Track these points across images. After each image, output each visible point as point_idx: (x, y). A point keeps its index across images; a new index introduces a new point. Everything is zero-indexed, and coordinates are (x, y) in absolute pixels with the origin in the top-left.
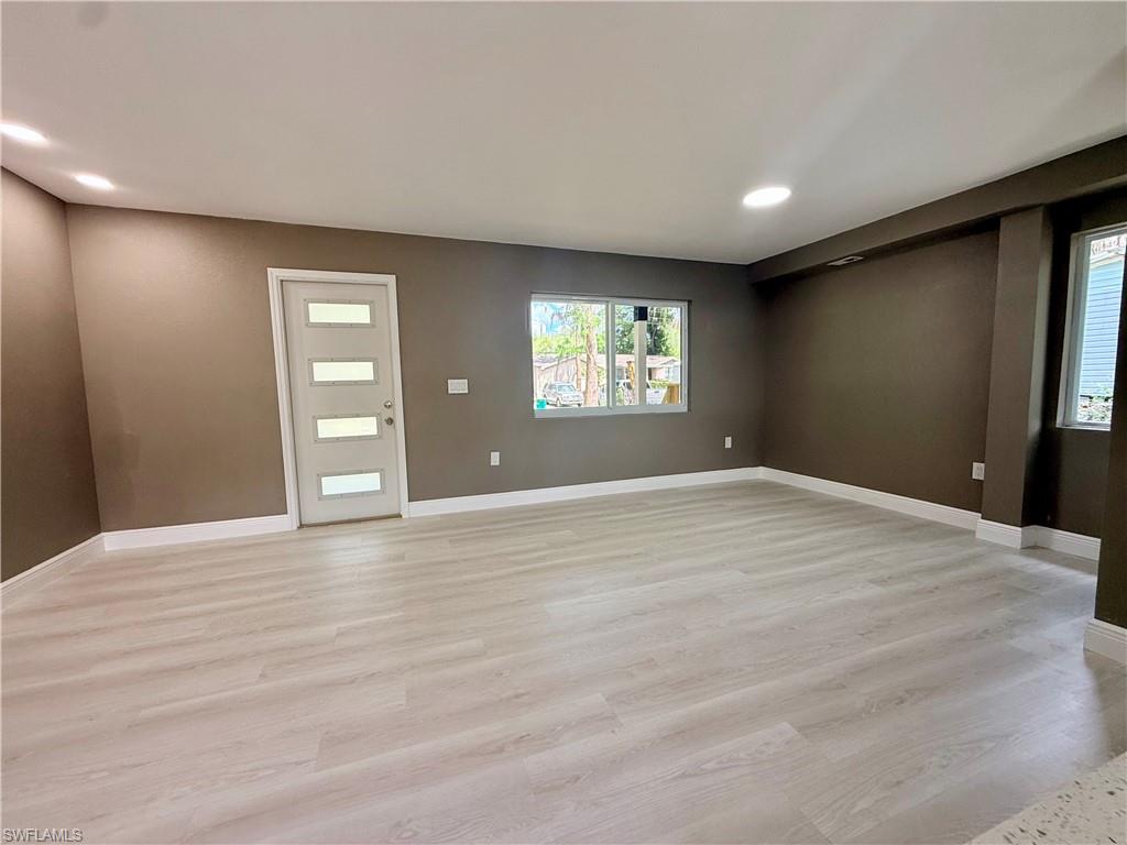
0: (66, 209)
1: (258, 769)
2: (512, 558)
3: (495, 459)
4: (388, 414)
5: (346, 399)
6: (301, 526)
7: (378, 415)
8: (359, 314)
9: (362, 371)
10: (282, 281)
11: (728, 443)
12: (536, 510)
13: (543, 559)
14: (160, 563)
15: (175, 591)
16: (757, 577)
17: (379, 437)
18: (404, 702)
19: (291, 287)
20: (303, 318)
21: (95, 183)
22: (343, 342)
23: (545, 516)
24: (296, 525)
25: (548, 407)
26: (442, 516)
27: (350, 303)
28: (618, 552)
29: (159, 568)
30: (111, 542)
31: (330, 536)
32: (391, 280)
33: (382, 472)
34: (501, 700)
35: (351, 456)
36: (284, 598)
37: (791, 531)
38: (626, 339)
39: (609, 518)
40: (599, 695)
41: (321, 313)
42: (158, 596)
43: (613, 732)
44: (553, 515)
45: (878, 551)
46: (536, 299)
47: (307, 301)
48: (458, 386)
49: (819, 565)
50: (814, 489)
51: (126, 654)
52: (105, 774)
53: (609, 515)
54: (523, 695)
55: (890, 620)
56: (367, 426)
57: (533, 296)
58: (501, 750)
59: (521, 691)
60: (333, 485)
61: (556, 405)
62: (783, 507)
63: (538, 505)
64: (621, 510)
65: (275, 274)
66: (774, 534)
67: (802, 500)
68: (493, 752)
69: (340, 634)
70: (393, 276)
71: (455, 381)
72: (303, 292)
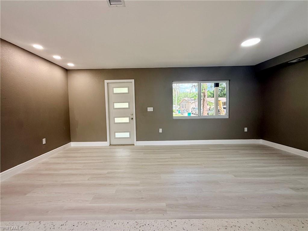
0: (67, 71)
1: (79, 200)
2: (158, 160)
3: (161, 131)
4: (131, 117)
5: (122, 113)
6: (110, 145)
7: (129, 117)
8: (125, 90)
9: (126, 105)
10: (108, 83)
11: (246, 130)
12: (171, 147)
13: (167, 161)
14: (80, 150)
15: (80, 157)
16: (239, 178)
17: (129, 123)
18: (114, 193)
19: (110, 85)
20: (112, 92)
21: (71, 65)
22: (122, 98)
23: (174, 149)
24: (109, 144)
25: (192, 115)
26: (145, 146)
27: (123, 87)
28: (191, 163)
29: (79, 151)
30: (73, 144)
31: (115, 148)
32: (133, 81)
33: (130, 132)
34: (137, 198)
35: (122, 127)
36: (100, 162)
37: (264, 165)
38: (223, 92)
39: (194, 152)
40: (165, 203)
41: (117, 90)
42: (77, 158)
43: (164, 215)
44: (176, 149)
45: (302, 177)
46: (175, 83)
47: (113, 88)
48: (150, 109)
49: (268, 178)
50: (283, 150)
51: (67, 169)
52: (54, 193)
53: (194, 151)
54: (143, 198)
55: (292, 204)
56: (126, 120)
57: (173, 82)
58: (131, 211)
59: (143, 197)
60: (118, 135)
61: (195, 114)
62: (265, 155)
63: (173, 145)
64: (200, 150)
65: (106, 81)
66: (255, 164)
67: (276, 153)
68: (129, 211)
69: (108, 173)
70: (134, 80)
71: (149, 108)
72: (112, 85)
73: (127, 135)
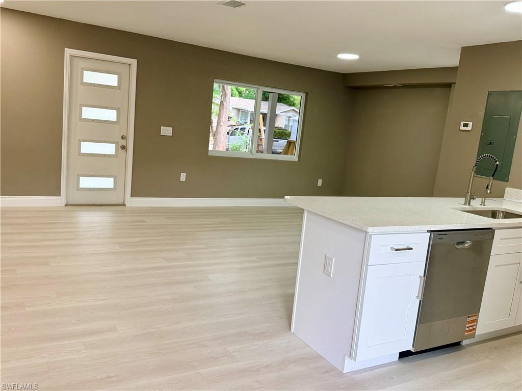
4: (123, 142)
5: (99, 131)
6: (67, 204)
7: (117, 143)
8: (112, 80)
9: (110, 115)
10: (72, 56)
11: (320, 183)
17: (116, 156)
19: (76, 61)
20: (80, 78)
22: (101, 96)
24: (64, 203)
32: (134, 62)
33: (115, 177)
35: (97, 165)
41: (91, 77)
46: (216, 82)
47: (83, 69)
48: (166, 131)
60: (86, 182)
65: (68, 52)
70: (136, 60)
71: (165, 128)
72: (81, 64)
73: (108, 183)
